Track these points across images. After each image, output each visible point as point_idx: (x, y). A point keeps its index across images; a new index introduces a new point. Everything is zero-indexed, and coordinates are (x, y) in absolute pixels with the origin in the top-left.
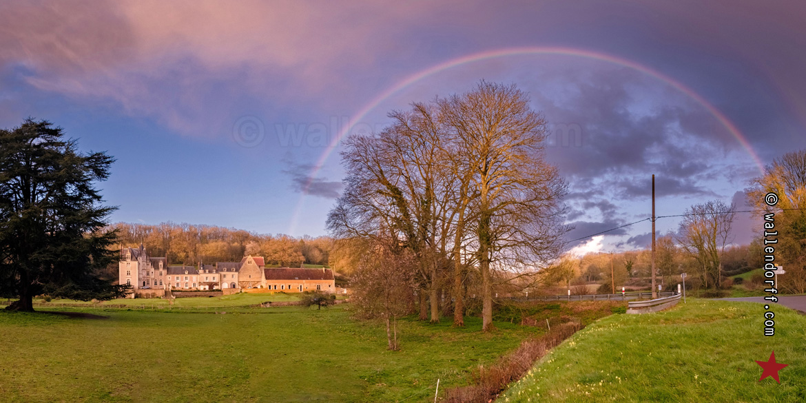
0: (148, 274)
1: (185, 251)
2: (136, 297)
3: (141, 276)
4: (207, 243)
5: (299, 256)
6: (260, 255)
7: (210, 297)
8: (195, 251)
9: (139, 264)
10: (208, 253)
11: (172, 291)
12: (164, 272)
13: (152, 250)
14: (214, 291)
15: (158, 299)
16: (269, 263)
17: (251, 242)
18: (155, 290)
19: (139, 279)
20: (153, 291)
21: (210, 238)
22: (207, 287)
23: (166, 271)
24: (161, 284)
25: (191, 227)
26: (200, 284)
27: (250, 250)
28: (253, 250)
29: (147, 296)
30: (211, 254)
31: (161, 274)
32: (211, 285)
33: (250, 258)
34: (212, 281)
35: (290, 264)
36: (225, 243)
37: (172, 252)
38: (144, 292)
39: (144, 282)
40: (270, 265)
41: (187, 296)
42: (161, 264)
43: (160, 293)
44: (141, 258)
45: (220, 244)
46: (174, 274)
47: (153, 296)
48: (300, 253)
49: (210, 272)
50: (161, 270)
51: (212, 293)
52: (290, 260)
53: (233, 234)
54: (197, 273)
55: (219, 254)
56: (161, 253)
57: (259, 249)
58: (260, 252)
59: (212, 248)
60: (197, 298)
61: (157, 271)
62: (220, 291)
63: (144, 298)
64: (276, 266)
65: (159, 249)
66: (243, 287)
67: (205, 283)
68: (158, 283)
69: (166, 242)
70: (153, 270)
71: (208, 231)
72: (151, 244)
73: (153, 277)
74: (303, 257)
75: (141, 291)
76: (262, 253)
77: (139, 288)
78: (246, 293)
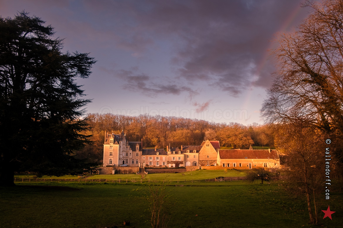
0: (127, 155)
1: (157, 137)
2: (116, 172)
3: (121, 156)
4: (175, 131)
5: (248, 140)
6: (217, 140)
7: (176, 173)
8: (165, 137)
9: (120, 147)
10: (175, 138)
11: (145, 168)
12: (140, 153)
13: (131, 136)
14: (179, 168)
15: (134, 175)
16: (224, 146)
17: (209, 129)
18: (132, 167)
19: (119, 159)
20: (130, 168)
21: (178, 127)
22: (174, 165)
23: (141, 152)
24: (137, 162)
25: (163, 118)
26: (168, 162)
27: (208, 136)
28: (210, 135)
29: (125, 172)
30: (178, 139)
31: (137, 155)
32: (177, 163)
33: (207, 142)
34: (178, 160)
35: (241, 147)
36: (189, 131)
37: (147, 137)
38: (122, 169)
39: (124, 162)
40: (225, 147)
41: (157, 172)
42: (138, 147)
43: (136, 169)
44: (122, 142)
45: (185, 131)
46: (147, 154)
47: (130, 172)
48: (249, 138)
49: (176, 153)
50: (138, 151)
51: (178, 170)
52: (241, 143)
53: (195, 123)
54: (166, 154)
55: (184, 139)
56: (138, 138)
57: (216, 135)
58: (217, 137)
59: (179, 134)
60: (165, 174)
61: (134, 152)
62: (184, 168)
63: (123, 174)
64: (230, 148)
65: (137, 135)
66: (203, 165)
67: (172, 162)
68: (135, 162)
69: (143, 130)
70: (131, 151)
71: (176, 122)
72: (131, 131)
73: (131, 157)
74: (252, 140)
75: (120, 168)
76: (218, 138)
77: (119, 166)
78: (205, 169)
